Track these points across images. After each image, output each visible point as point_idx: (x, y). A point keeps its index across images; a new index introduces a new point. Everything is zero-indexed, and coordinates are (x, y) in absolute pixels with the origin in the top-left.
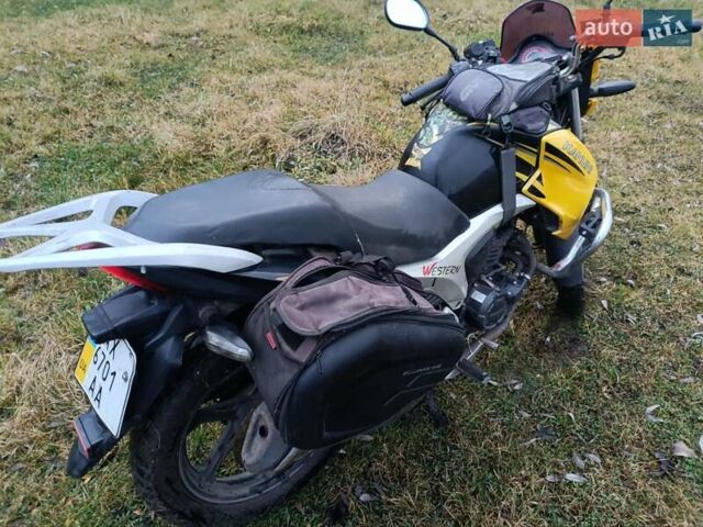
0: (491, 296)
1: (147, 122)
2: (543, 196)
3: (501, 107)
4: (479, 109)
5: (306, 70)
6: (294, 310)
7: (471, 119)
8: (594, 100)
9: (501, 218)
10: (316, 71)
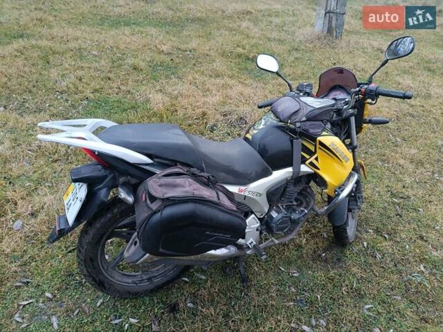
0: (280, 216)
1: (148, 93)
2: (319, 169)
3: (297, 118)
4: (285, 116)
5: (242, 80)
6: (156, 186)
7: (281, 121)
8: (365, 125)
9: (291, 175)
10: (247, 82)
